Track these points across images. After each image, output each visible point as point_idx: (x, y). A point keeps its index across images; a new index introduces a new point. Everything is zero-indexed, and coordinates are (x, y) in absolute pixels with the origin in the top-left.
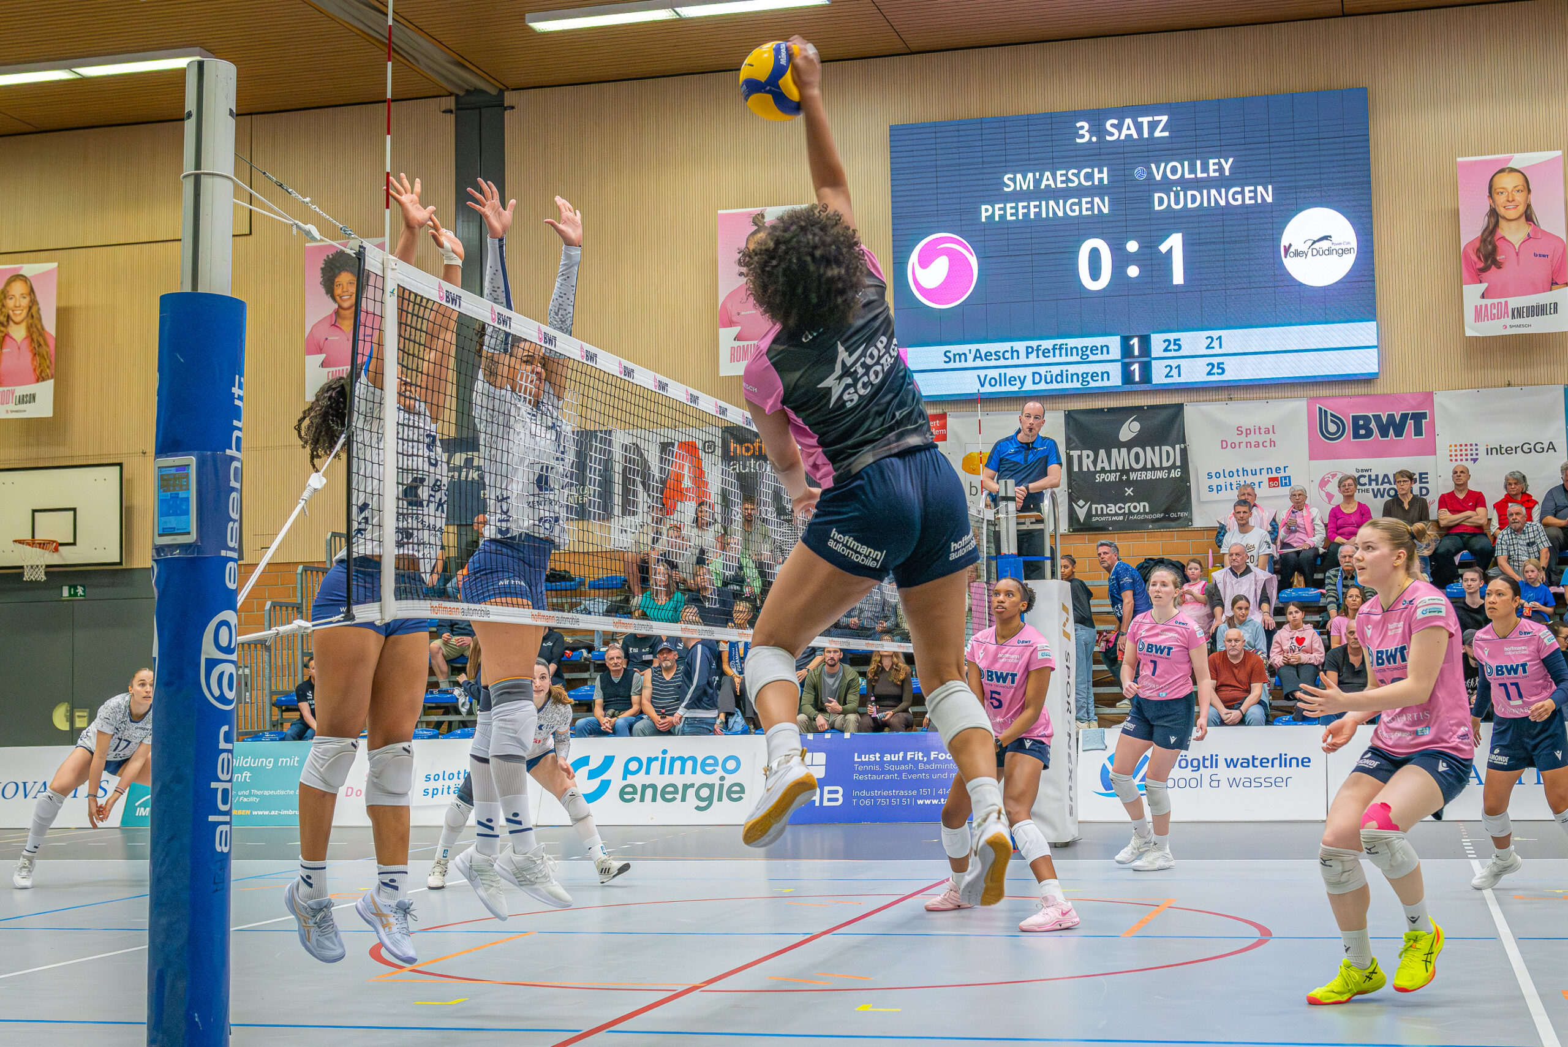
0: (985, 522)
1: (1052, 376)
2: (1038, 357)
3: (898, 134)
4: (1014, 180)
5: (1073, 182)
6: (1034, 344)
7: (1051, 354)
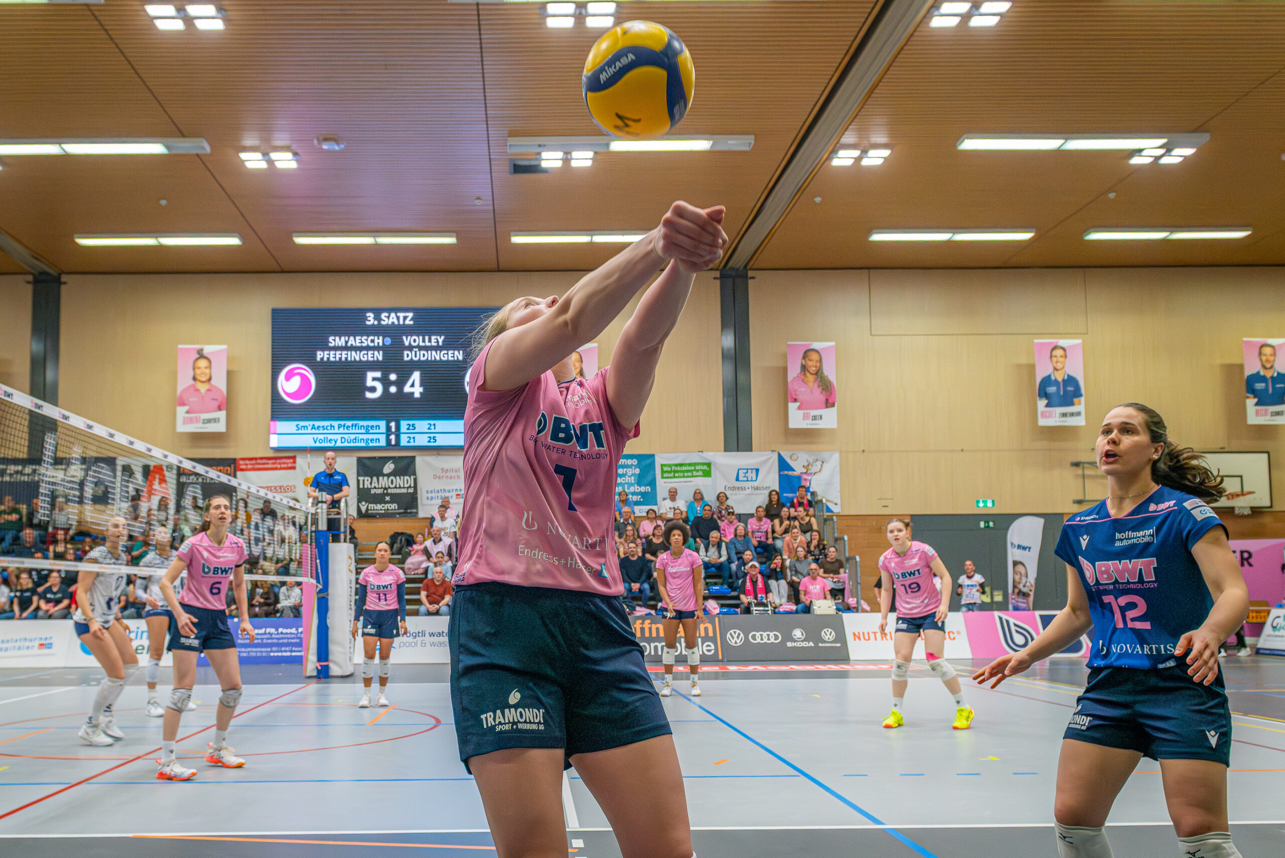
1: (350, 439)
2: (344, 430)
3: (276, 313)
4: (335, 340)
5: (365, 343)
6: (342, 423)
7: (351, 428)
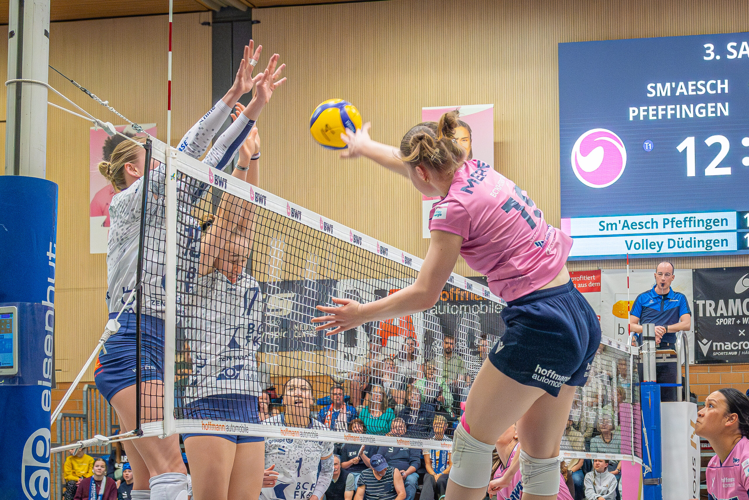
0: (632, 356)
1: (683, 242)
2: (672, 227)
4: (655, 88)
5: (701, 90)
6: (670, 217)
7: (683, 225)
